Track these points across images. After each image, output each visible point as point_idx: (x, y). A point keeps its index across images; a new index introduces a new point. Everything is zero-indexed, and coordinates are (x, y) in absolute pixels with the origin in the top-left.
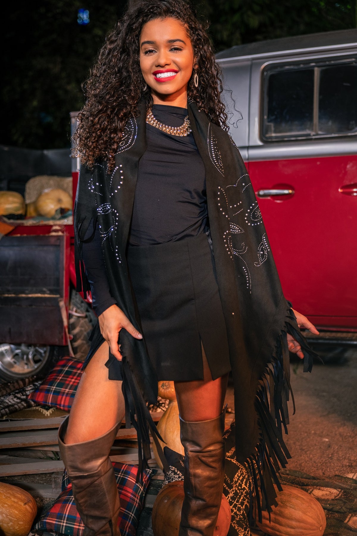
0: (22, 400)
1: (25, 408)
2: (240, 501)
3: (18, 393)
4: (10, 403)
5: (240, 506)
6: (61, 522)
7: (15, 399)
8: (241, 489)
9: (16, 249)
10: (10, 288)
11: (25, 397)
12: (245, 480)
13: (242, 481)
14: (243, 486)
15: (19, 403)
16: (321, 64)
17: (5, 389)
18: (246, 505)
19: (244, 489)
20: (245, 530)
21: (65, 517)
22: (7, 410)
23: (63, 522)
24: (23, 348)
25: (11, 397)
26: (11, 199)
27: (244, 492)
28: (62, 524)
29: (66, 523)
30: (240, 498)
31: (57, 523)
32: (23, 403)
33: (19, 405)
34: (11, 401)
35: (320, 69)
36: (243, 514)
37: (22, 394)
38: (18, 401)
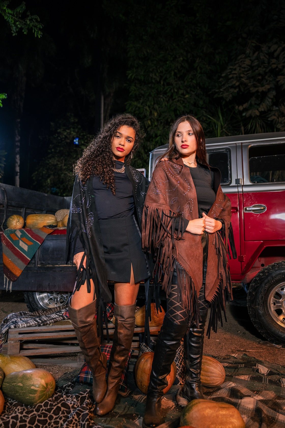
0: (60, 316)
1: (62, 320)
2: (180, 362)
3: (57, 313)
4: (54, 317)
5: (180, 365)
6: (88, 376)
7: (56, 316)
8: (180, 356)
9: (54, 241)
10: (50, 262)
11: (61, 314)
12: (182, 351)
13: (180, 352)
14: (181, 354)
15: (58, 317)
16: (210, 152)
17: (50, 311)
18: (183, 365)
19: (181, 356)
20: (183, 379)
21: (89, 373)
22: (52, 320)
23: (89, 376)
24: (55, 295)
25: (54, 314)
26: (50, 218)
27: (181, 358)
28: (88, 377)
29: (90, 376)
30: (179, 360)
31: (85, 376)
32: (61, 317)
33: (59, 318)
34: (54, 316)
35: (209, 154)
36: (181, 370)
37: (60, 313)
38: (58, 316)
